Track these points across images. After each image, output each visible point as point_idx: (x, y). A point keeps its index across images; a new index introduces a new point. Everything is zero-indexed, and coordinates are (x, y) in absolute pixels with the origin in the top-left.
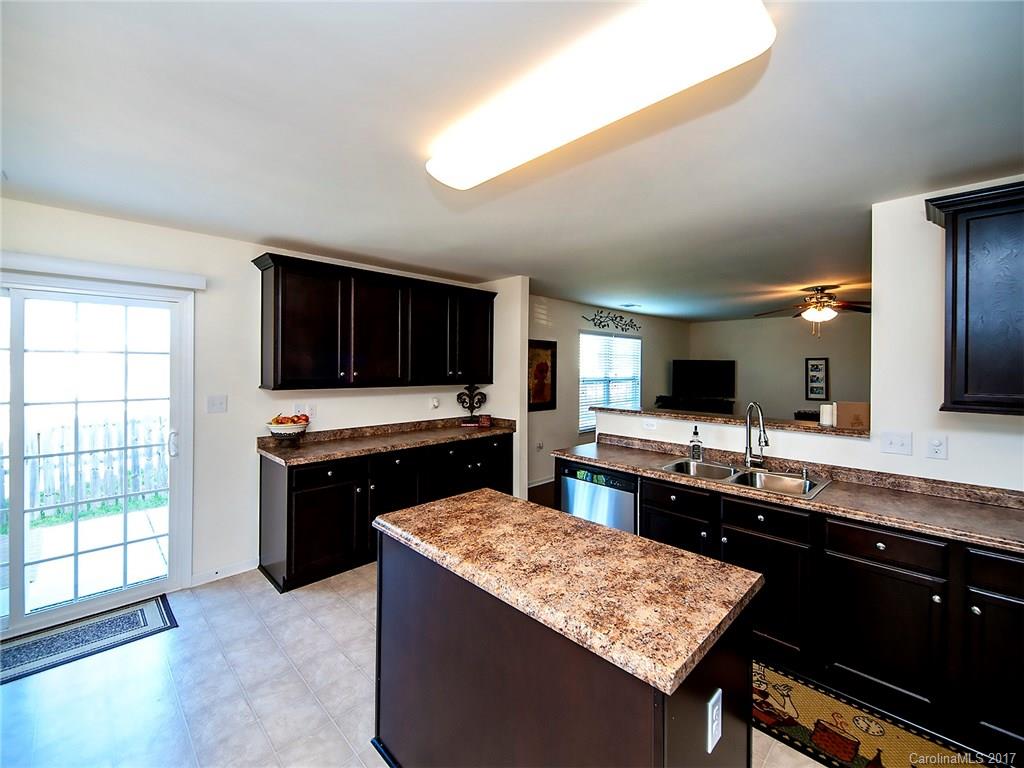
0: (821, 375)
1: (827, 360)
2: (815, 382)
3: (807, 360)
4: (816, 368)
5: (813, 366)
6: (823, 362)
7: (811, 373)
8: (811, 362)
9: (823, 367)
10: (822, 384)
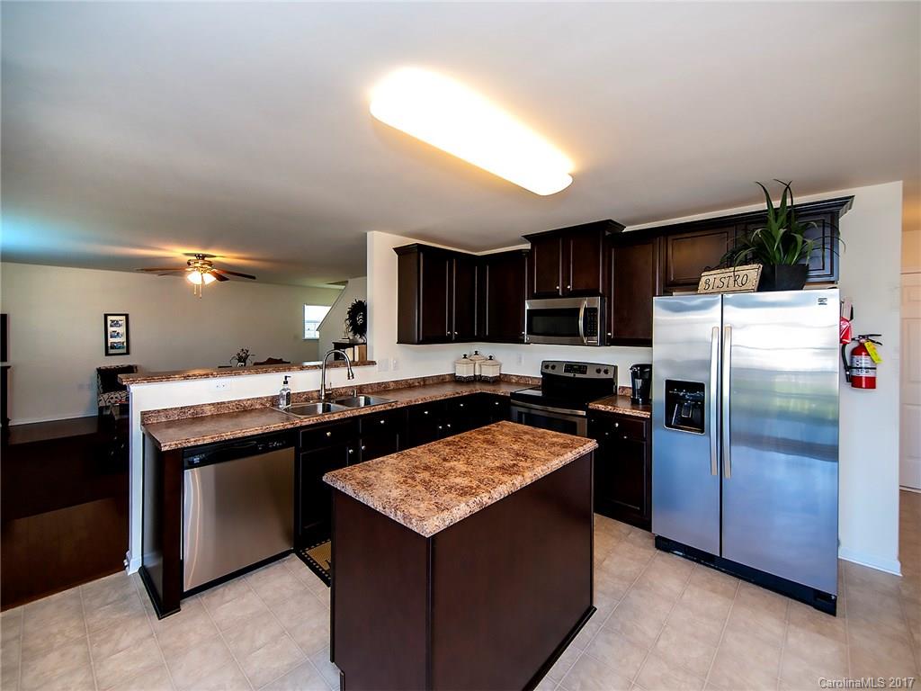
0: (122, 330)
1: (127, 316)
2: (115, 337)
3: (106, 316)
4: (115, 324)
5: (113, 321)
6: (124, 317)
7: (110, 329)
8: (110, 318)
9: (124, 323)
10: (123, 339)
